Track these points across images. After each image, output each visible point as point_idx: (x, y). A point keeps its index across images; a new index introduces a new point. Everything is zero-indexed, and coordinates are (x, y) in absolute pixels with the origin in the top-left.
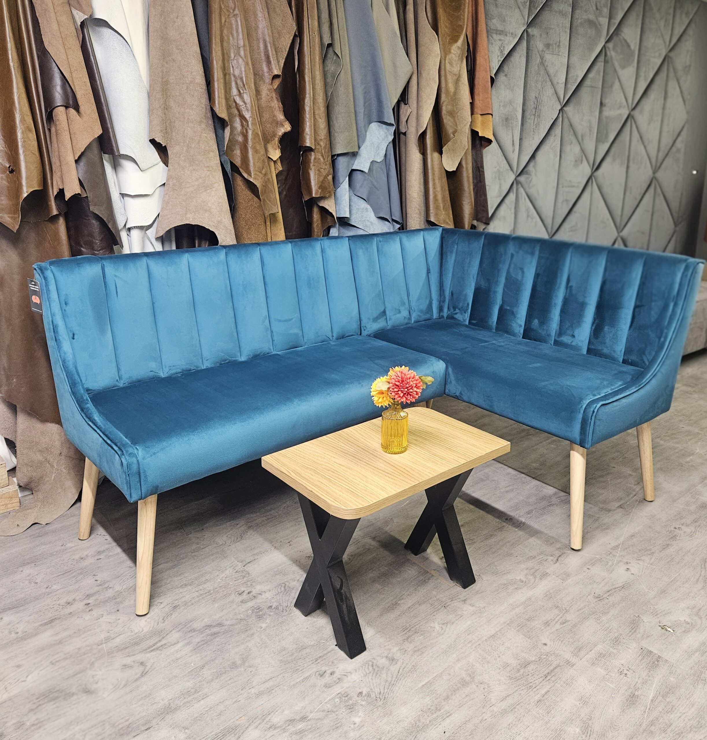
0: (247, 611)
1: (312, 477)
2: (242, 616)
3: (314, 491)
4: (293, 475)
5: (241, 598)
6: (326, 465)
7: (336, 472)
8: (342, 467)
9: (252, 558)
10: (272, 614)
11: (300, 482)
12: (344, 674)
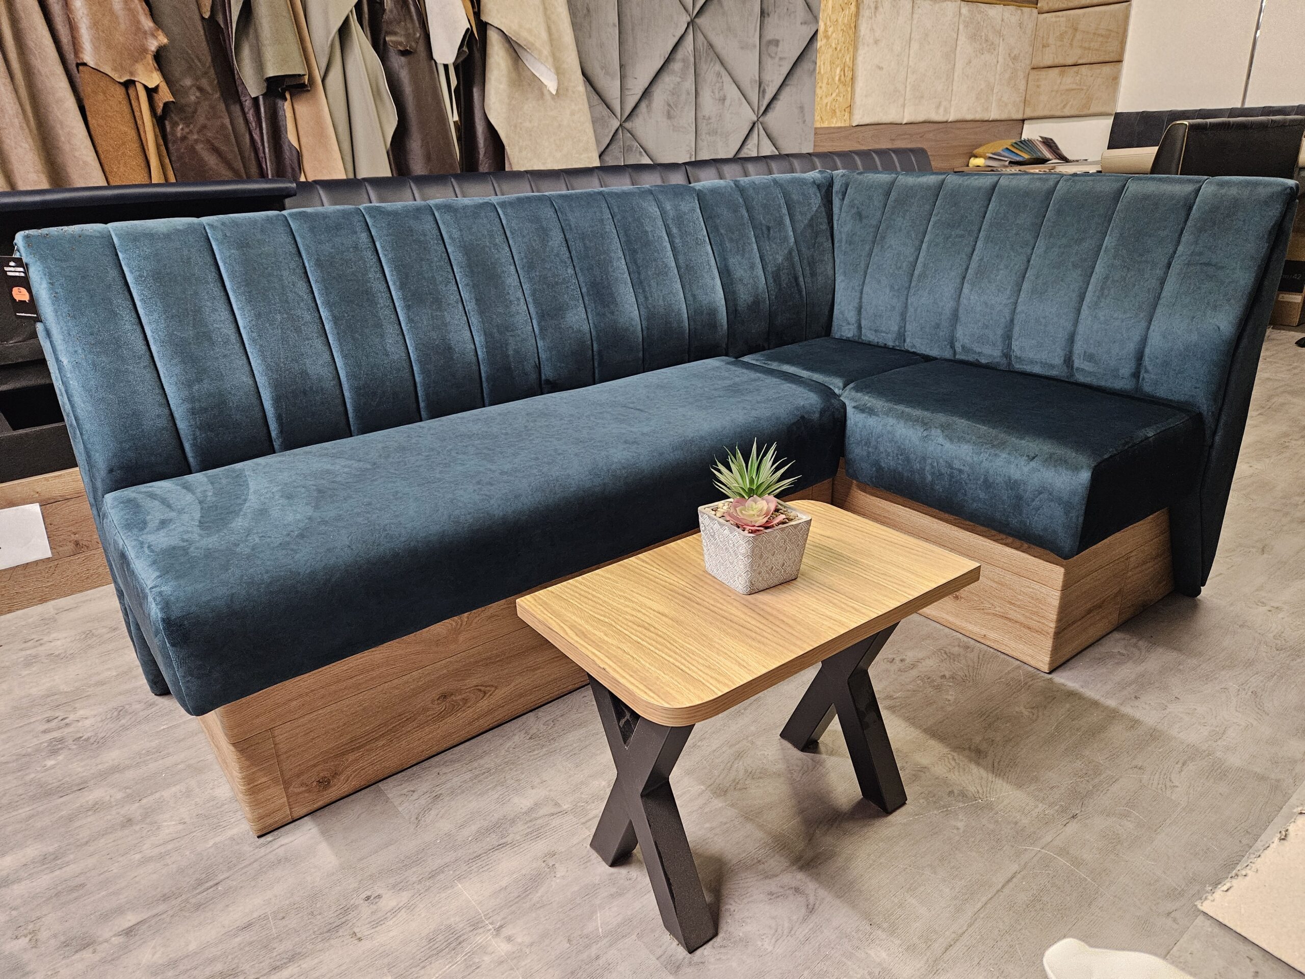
1: (606, 638)
3: (608, 669)
4: (572, 637)
6: (634, 613)
7: (652, 629)
8: (664, 618)
11: (584, 650)
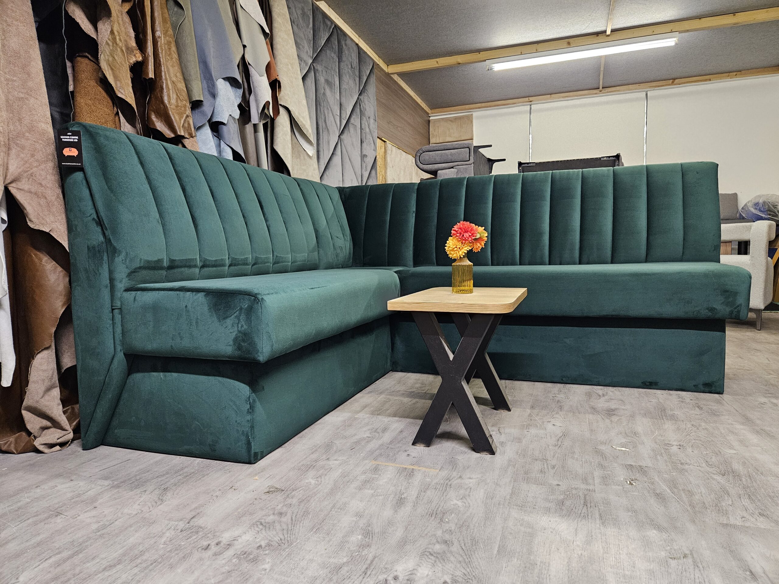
0: (230, 560)
2: (227, 568)
5: (210, 553)
9: (193, 513)
10: (267, 552)
12: (409, 573)
